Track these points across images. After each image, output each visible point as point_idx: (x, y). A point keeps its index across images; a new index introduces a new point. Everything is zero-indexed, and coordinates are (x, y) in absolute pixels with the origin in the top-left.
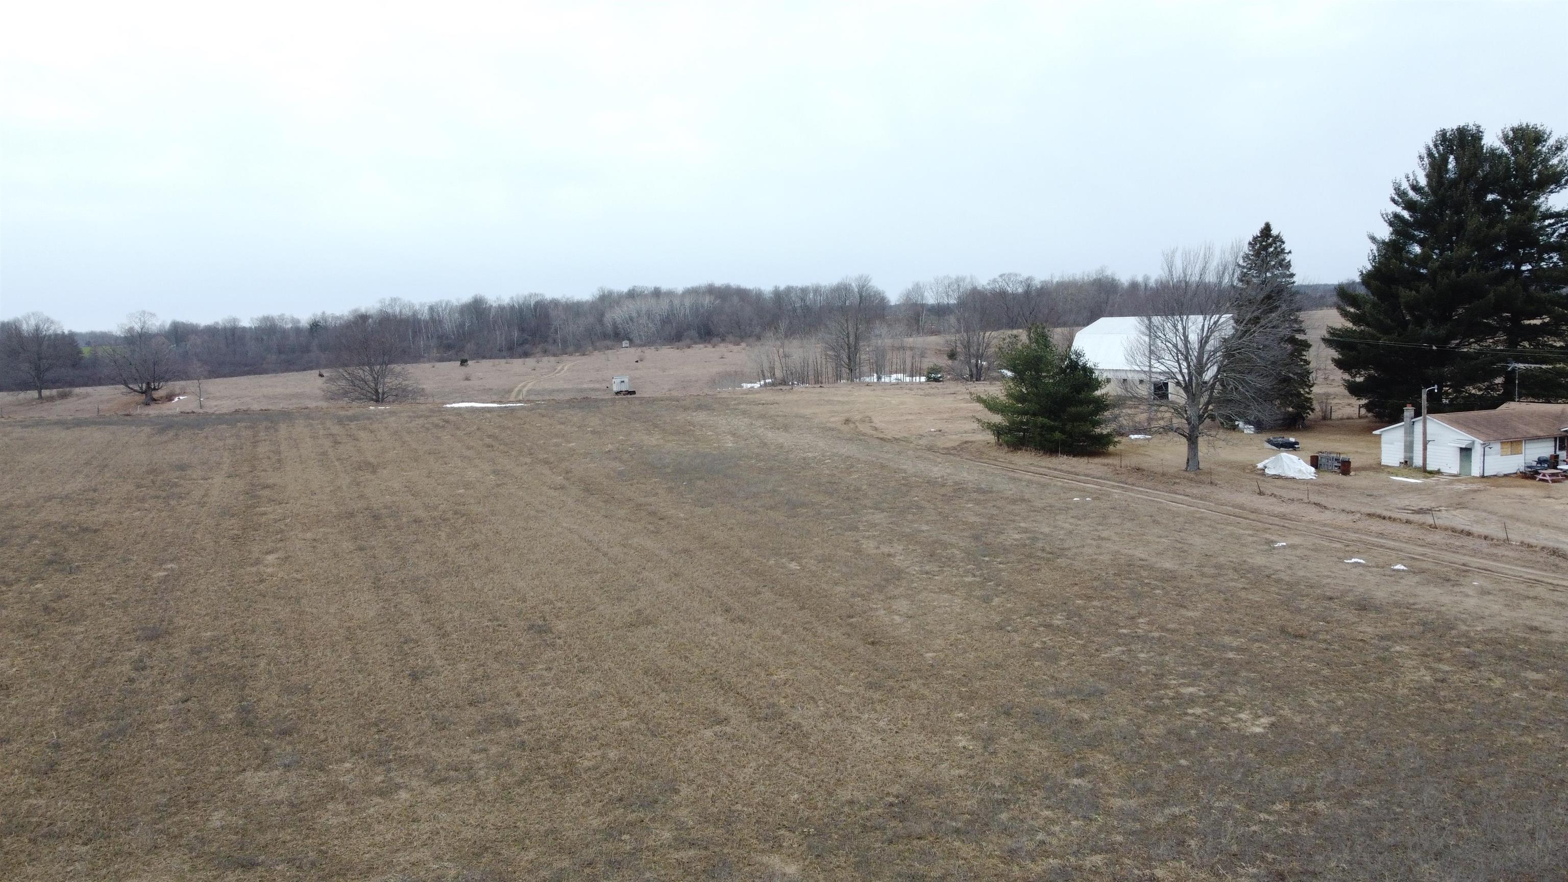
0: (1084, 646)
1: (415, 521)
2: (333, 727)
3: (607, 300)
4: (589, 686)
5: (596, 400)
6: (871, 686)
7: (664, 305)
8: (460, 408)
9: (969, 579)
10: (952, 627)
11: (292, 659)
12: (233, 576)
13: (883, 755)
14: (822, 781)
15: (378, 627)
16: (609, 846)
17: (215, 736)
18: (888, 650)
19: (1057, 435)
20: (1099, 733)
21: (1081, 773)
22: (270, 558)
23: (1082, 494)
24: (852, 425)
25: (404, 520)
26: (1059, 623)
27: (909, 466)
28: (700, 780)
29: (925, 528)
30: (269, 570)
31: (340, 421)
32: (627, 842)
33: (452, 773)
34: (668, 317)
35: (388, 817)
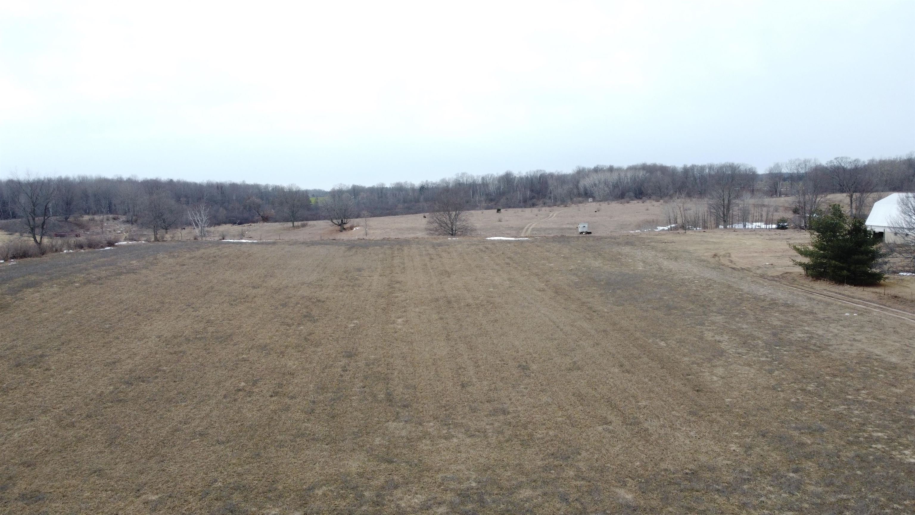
0: (822, 403)
1: (467, 305)
2: (426, 406)
3: (581, 173)
4: (545, 399)
5: (568, 237)
6: (691, 413)
7: (615, 176)
8: (494, 240)
9: (764, 359)
10: (745, 385)
11: (409, 372)
12: (383, 329)
13: (688, 449)
14: (654, 458)
15: (447, 360)
16: (543, 475)
17: (376, 404)
18: (705, 395)
19: (845, 272)
20: (814, 451)
21: (796, 471)
22: (400, 320)
23: (852, 311)
24: (717, 259)
25: (462, 304)
26: (811, 389)
27: (745, 287)
28: (591, 451)
29: (745, 326)
30: (399, 327)
31: (433, 246)
32: (553, 474)
33: (477, 433)
34: (617, 184)
35: (448, 449)
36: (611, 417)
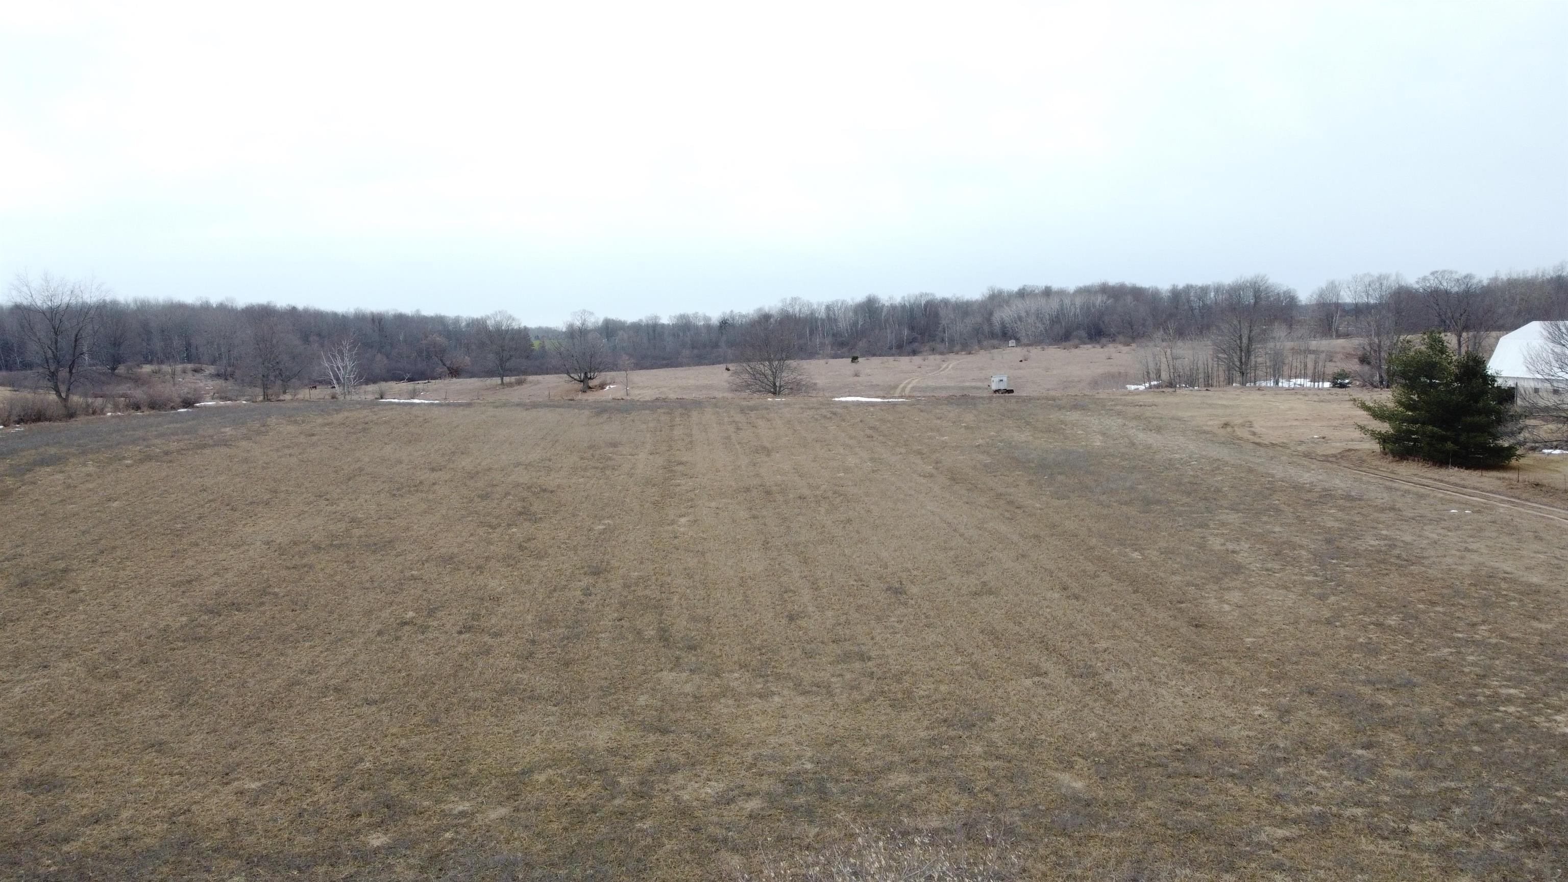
0: (1411, 645)
1: (800, 497)
3: (997, 300)
4: (932, 637)
5: (974, 397)
6: (1184, 660)
7: (1055, 304)
8: (847, 402)
9: (1310, 578)
10: (1279, 618)
11: (698, 597)
12: (654, 532)
13: (1181, 713)
14: (1121, 726)
15: (765, 579)
16: (931, 751)
17: (642, 645)
18: (1210, 633)
20: (1399, 717)
21: (1368, 746)
22: (683, 520)
23: (1463, 506)
24: (1230, 429)
25: (791, 496)
26: (1392, 623)
27: (1279, 471)
28: (1013, 715)
29: (1278, 529)
30: (682, 530)
31: (742, 410)
32: (946, 751)
33: (814, 688)
34: (1057, 317)
35: (764, 712)
36: (1046, 665)
